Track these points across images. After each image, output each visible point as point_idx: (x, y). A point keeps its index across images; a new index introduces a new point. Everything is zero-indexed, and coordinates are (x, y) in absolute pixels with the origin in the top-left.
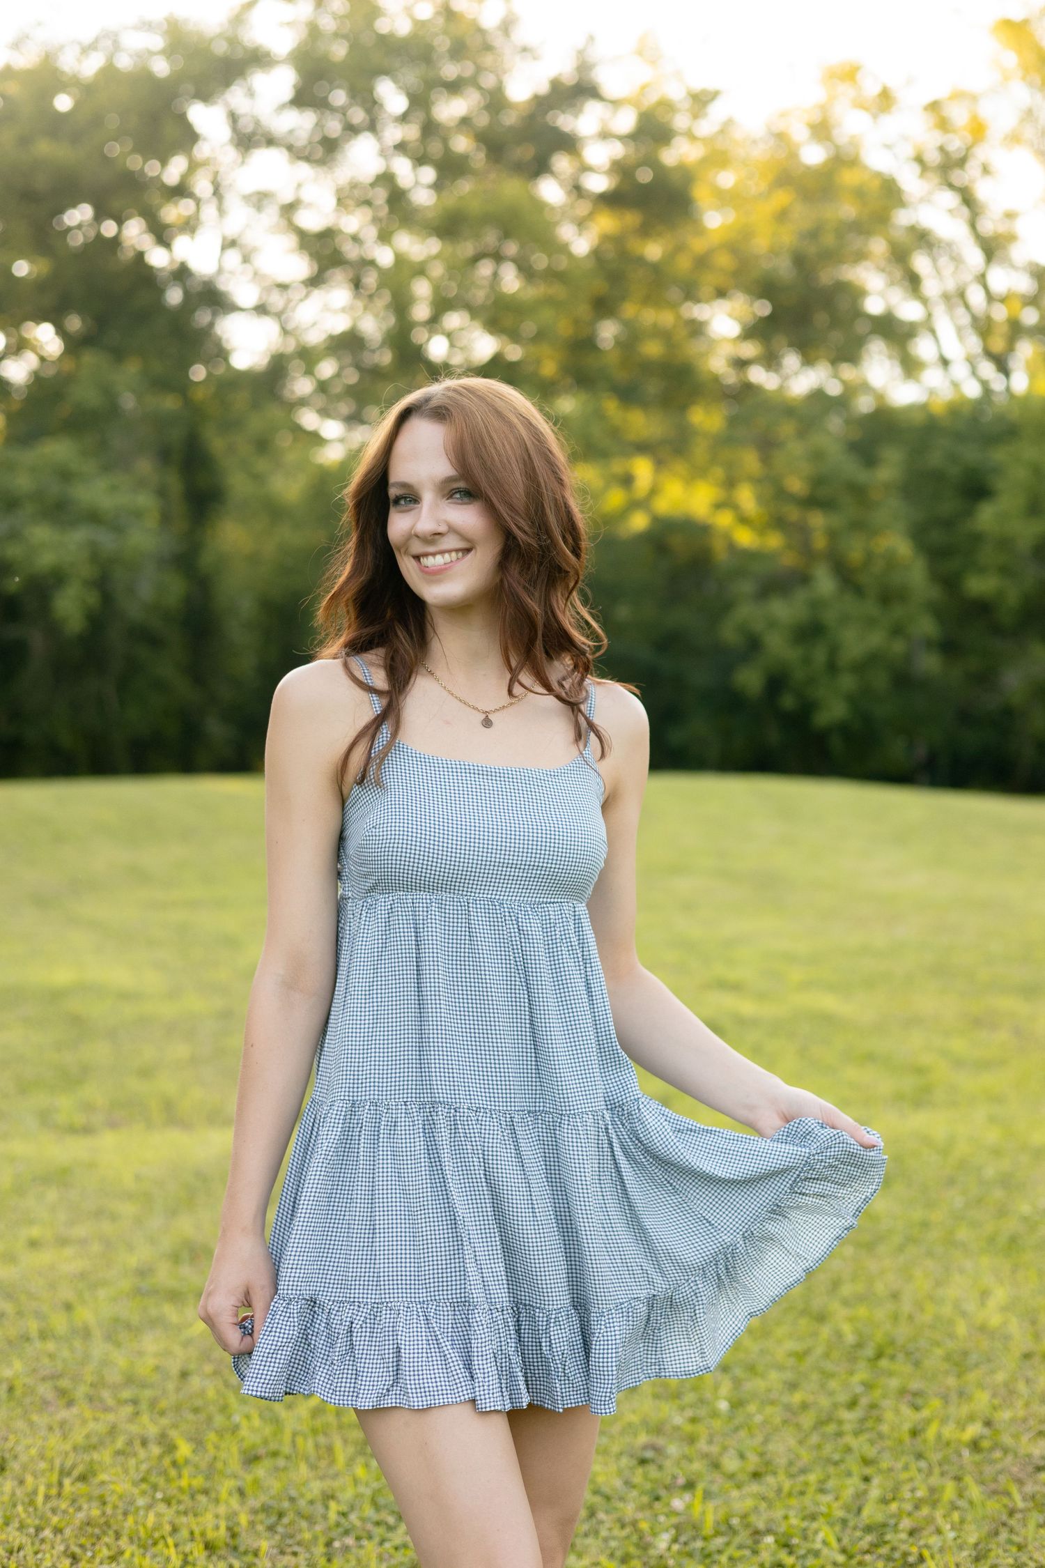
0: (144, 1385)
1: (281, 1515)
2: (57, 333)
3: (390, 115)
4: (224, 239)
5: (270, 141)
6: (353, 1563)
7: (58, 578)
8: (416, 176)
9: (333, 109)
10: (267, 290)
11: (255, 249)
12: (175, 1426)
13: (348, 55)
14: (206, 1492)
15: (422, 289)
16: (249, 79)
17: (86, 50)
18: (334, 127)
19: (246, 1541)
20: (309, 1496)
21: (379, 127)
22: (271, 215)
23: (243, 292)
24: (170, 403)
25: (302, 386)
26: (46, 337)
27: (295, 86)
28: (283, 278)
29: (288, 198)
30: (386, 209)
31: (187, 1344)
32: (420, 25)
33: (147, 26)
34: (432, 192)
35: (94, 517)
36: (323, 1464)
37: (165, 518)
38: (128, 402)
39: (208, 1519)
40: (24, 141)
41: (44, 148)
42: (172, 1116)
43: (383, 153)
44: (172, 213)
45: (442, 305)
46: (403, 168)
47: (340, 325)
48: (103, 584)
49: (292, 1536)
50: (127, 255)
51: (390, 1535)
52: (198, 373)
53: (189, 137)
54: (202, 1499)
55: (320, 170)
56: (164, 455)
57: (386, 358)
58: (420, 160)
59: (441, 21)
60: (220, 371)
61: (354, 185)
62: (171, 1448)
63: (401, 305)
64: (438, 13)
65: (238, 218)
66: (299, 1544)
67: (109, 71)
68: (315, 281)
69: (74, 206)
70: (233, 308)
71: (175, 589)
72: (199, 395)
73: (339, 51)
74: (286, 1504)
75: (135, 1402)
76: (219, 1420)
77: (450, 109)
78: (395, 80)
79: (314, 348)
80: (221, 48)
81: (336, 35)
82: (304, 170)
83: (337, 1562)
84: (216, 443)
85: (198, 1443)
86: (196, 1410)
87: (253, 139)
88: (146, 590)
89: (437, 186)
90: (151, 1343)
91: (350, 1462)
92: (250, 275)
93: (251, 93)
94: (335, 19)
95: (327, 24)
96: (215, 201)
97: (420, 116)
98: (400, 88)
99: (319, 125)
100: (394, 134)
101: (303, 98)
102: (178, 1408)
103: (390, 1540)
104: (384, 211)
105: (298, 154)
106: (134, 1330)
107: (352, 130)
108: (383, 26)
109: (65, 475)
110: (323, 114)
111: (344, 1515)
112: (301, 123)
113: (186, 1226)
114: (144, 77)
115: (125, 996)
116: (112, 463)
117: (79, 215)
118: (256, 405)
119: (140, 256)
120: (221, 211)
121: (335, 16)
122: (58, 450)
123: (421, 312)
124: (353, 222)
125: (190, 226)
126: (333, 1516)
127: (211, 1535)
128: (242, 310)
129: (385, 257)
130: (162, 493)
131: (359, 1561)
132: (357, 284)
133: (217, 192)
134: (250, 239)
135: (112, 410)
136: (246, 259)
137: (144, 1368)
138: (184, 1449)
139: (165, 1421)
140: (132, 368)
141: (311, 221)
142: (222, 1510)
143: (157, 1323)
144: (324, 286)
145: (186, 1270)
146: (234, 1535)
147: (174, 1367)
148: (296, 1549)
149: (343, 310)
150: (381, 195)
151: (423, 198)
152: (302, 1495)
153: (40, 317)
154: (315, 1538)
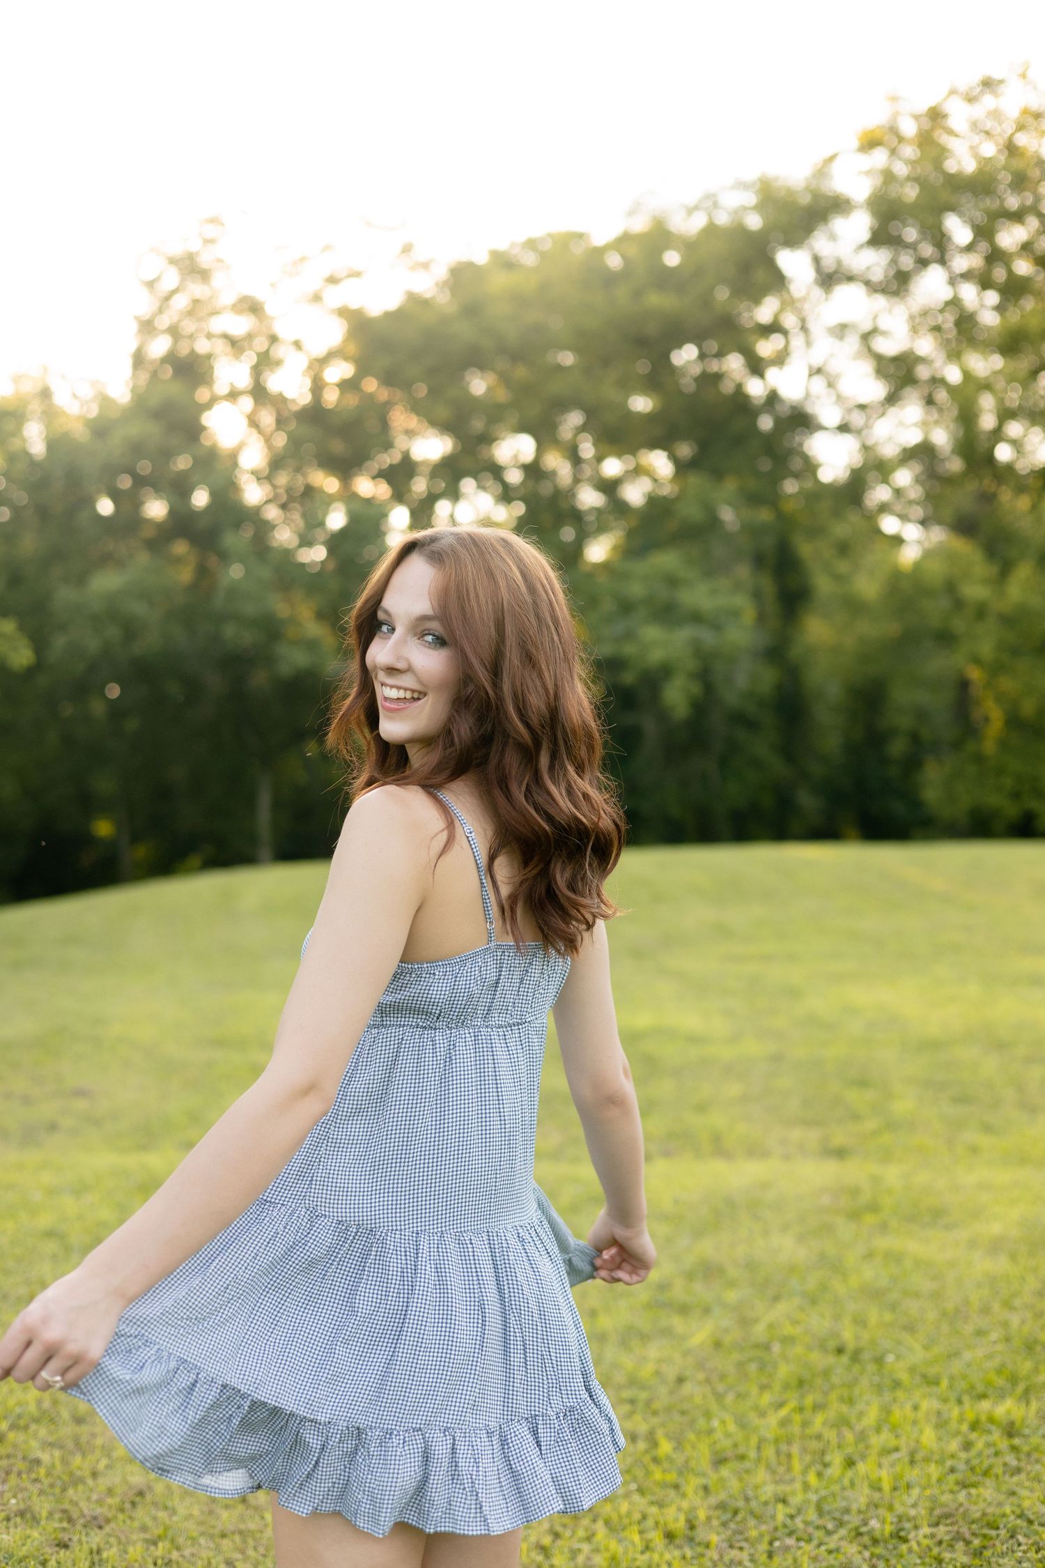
0: (643, 1387)
1: (736, 1512)
2: (669, 457)
3: (957, 246)
4: (810, 368)
5: (850, 278)
6: (790, 1561)
7: (665, 672)
8: (981, 299)
9: (907, 246)
10: (849, 411)
11: (838, 376)
12: (663, 1425)
13: (918, 197)
14: (676, 1487)
15: (987, 403)
16: (830, 225)
17: (690, 211)
18: (907, 261)
19: (701, 1534)
20: (763, 1498)
21: (947, 257)
22: (852, 343)
23: (828, 414)
24: (765, 515)
25: (879, 494)
26: (660, 463)
27: (871, 229)
28: (863, 400)
29: (867, 327)
30: (954, 332)
31: (686, 1354)
32: (985, 162)
33: (742, 186)
34: (995, 313)
35: (696, 618)
36: (781, 1470)
37: (761, 618)
38: (727, 515)
39: (671, 1512)
40: (638, 294)
41: (656, 300)
42: (719, 1148)
43: (952, 282)
44: (765, 348)
45: (1006, 415)
46: (969, 293)
47: (913, 438)
48: (704, 676)
49: (741, 1533)
50: (727, 388)
51: (826, 1539)
52: (790, 487)
53: (778, 281)
54: (672, 1493)
55: (896, 299)
56: (759, 561)
57: (955, 465)
58: (985, 283)
59: (1002, 158)
60: (809, 485)
61: (925, 313)
62: (655, 1444)
63: (967, 417)
64: (1000, 151)
65: (823, 349)
66: (746, 1540)
67: (711, 230)
68: (892, 399)
69: (680, 346)
70: (820, 428)
71: (768, 678)
72: (790, 507)
73: (911, 193)
74: (741, 1504)
75: (632, 1402)
76: (702, 1423)
77: (1011, 237)
78: (961, 215)
79: (890, 460)
80: (805, 200)
81: (908, 179)
82: (881, 301)
83: (777, 1559)
84: (805, 549)
85: (679, 1444)
86: (683, 1413)
87: (834, 277)
88: (742, 681)
89: (999, 308)
90: (653, 1351)
91: (805, 1472)
92: (834, 399)
93: (833, 237)
94: (906, 164)
95: (901, 169)
96: (802, 335)
97: (984, 246)
98: (965, 222)
99: (894, 261)
100: (961, 263)
101: (881, 237)
102: (668, 1409)
103: (826, 1544)
104: (953, 333)
105: (873, 288)
106: (644, 1338)
107: (923, 263)
108: (951, 166)
109: (672, 581)
110: (896, 250)
111: (792, 1517)
112: (876, 262)
113: (707, 1248)
114: (739, 231)
115: (694, 1039)
116: (711, 569)
117: (685, 356)
118: (837, 514)
119: (739, 387)
120: (808, 343)
121: (908, 162)
122: (667, 560)
123: (987, 421)
124: (925, 346)
125: (780, 359)
126: (780, 1517)
127: (672, 1526)
128: (826, 429)
129: (953, 375)
130: (757, 595)
131: (795, 1561)
132: (930, 401)
133: (804, 329)
134: (833, 367)
135: (714, 523)
136: (831, 385)
137: (646, 1371)
138: (665, 1447)
139: (655, 1421)
140: (730, 486)
141: (888, 347)
142: (685, 1505)
143: (667, 1332)
144: (899, 403)
145: (698, 1287)
146: (692, 1527)
147: (671, 1372)
148: (744, 1544)
149: (916, 425)
150: (948, 320)
151: (989, 319)
152: (757, 1498)
153: (654, 445)
154: (761, 1536)
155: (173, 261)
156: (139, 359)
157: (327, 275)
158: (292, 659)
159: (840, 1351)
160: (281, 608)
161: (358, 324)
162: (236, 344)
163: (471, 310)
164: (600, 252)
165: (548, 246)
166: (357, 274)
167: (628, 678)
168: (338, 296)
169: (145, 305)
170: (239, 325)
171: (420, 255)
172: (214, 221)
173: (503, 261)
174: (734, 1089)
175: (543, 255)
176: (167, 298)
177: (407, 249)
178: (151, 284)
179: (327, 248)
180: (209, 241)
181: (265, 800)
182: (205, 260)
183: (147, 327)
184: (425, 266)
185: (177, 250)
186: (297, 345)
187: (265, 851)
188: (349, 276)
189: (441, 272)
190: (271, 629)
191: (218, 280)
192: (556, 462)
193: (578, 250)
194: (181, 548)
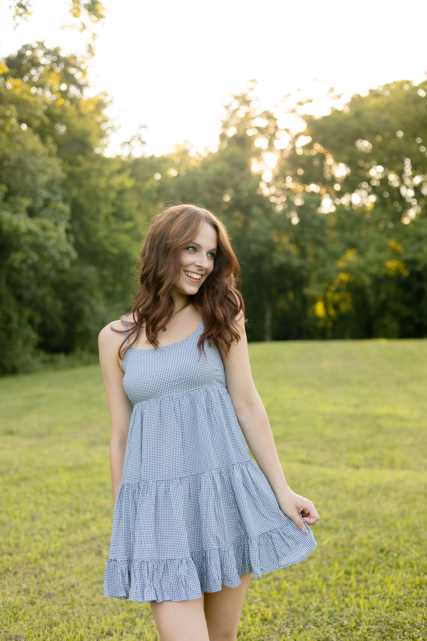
113: (356, 505)
145: (341, 521)
155: (237, 98)
156: (223, 137)
157: (298, 101)
158: (279, 259)
159: (382, 551)
160: (275, 239)
161: (310, 121)
162: (261, 130)
163: (357, 115)
164: (416, 89)
165: (393, 87)
166: (311, 101)
167: (419, 268)
168: (302, 110)
169: (224, 115)
170: (263, 123)
171: (337, 92)
172: (253, 81)
173: (374, 94)
174: (410, 441)
175: (391, 91)
176: (234, 112)
177: (332, 90)
178: (227, 107)
179: (299, 90)
180: (252, 89)
181: (268, 316)
182: (249, 97)
183: (226, 125)
184: (339, 97)
185: (238, 93)
186: (287, 130)
187: (268, 337)
188: (307, 102)
189: (347, 99)
190: (271, 246)
191: (253, 104)
192: (393, 178)
193: (407, 88)
194: (237, 214)
